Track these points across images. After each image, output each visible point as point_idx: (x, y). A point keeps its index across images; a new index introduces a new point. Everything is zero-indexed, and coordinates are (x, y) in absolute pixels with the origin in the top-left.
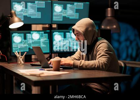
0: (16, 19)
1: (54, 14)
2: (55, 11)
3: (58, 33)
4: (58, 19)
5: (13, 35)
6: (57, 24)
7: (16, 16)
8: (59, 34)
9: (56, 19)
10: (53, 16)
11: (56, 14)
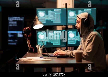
0: (38, 22)
1: (68, 18)
2: (69, 16)
3: (71, 31)
4: (72, 21)
5: (38, 34)
6: (73, 25)
7: (38, 20)
8: (73, 33)
9: (70, 21)
10: (68, 19)
11: (70, 18)
